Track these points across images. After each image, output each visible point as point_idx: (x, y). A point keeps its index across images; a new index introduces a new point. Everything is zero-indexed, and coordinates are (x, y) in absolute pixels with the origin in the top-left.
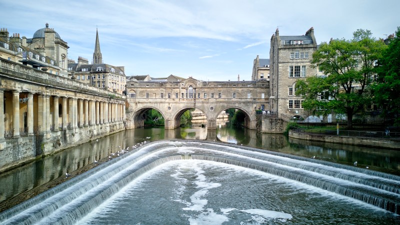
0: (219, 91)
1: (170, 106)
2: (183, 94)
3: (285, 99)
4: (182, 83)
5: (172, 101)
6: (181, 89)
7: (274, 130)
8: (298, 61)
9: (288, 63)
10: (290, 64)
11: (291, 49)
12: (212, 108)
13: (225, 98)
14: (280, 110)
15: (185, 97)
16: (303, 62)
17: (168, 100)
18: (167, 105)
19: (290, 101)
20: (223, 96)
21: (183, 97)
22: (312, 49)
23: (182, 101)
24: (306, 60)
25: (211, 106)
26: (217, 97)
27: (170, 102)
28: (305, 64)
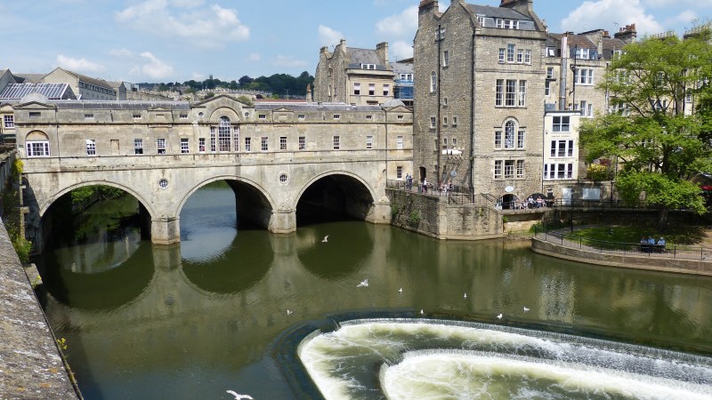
0: (301, 131)
1: (167, 177)
2: (202, 140)
3: (486, 157)
4: (201, 110)
5: (172, 162)
6: (198, 128)
7: (469, 233)
8: (513, 67)
9: (494, 71)
10: (498, 76)
11: (500, 39)
12: (283, 177)
13: (317, 149)
14: (478, 183)
15: (208, 150)
16: (521, 72)
17: (159, 160)
18: (157, 175)
19: (496, 163)
20: (310, 145)
21: (202, 149)
22: (539, 42)
23: (202, 162)
24: (527, 68)
25: (281, 173)
26: (296, 146)
27: (166, 165)
28: (524, 77)
